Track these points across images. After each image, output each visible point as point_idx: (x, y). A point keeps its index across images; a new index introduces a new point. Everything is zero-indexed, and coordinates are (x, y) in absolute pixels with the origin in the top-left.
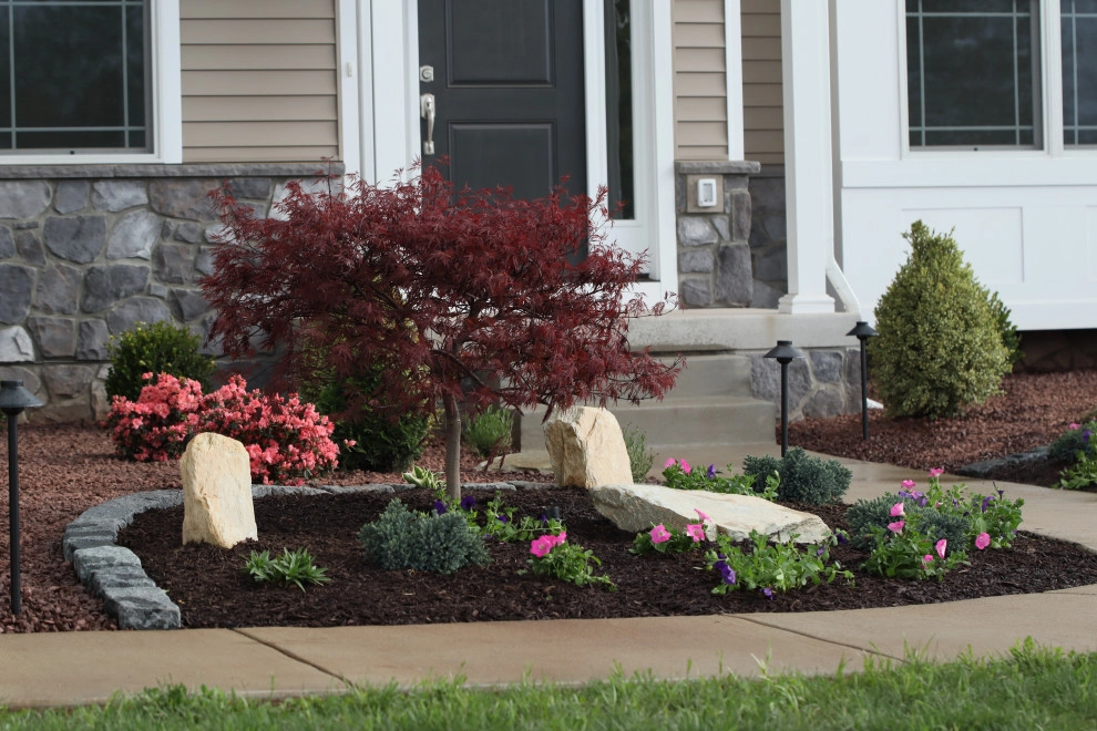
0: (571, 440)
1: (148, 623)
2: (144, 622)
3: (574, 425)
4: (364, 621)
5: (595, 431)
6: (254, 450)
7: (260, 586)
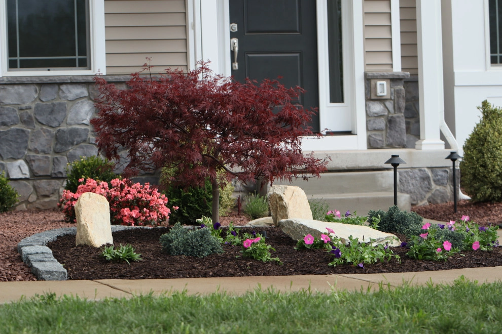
0: (281, 203)
2: (50, 277)
3: (282, 195)
4: (156, 277)
5: (293, 198)
6: (126, 211)
7: (108, 262)
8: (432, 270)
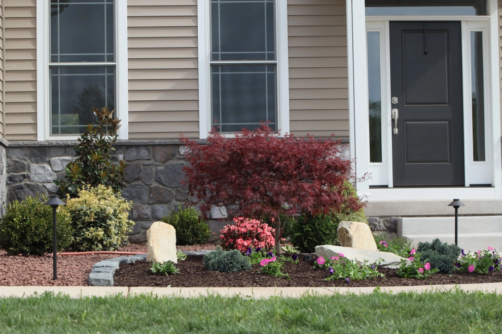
0: (347, 235)
1: (99, 284)
2: (97, 283)
3: (348, 229)
5: (357, 231)
6: (240, 241)
7: (153, 274)
8: (409, 286)
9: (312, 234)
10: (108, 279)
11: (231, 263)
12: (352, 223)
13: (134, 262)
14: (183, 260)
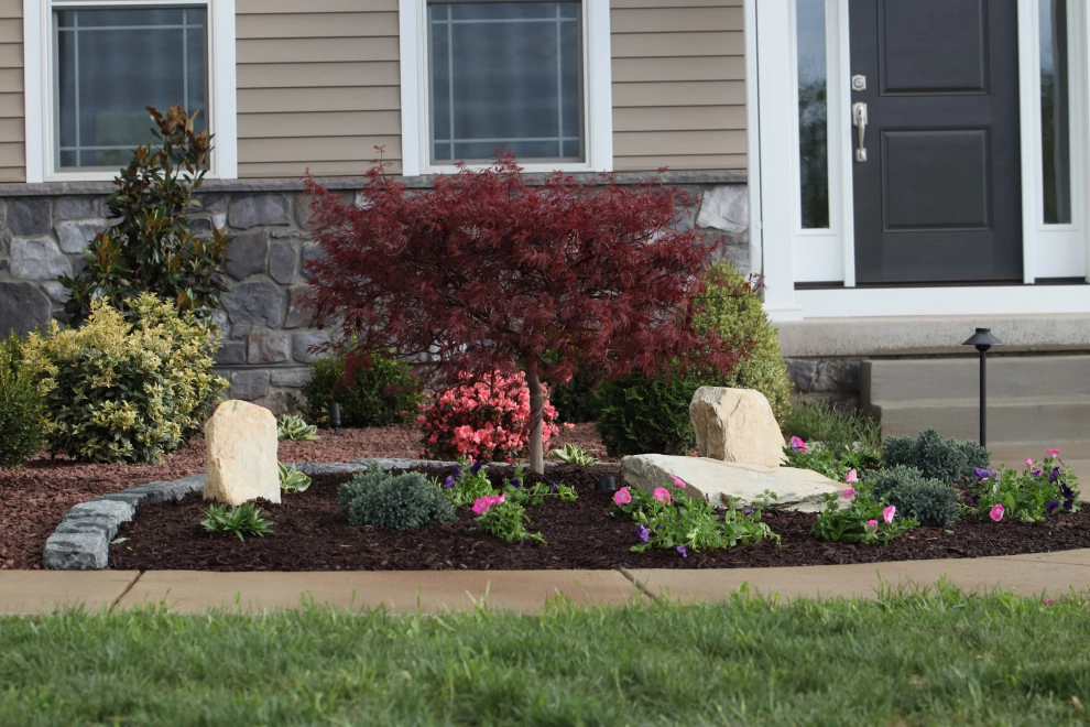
0: (713, 419)
1: (67, 564)
2: (64, 562)
3: (715, 405)
5: (737, 412)
6: (465, 431)
7: (206, 536)
8: (838, 563)
9: (644, 408)
10: (91, 552)
11: (404, 506)
12: (724, 392)
13: (180, 497)
14: (302, 489)
